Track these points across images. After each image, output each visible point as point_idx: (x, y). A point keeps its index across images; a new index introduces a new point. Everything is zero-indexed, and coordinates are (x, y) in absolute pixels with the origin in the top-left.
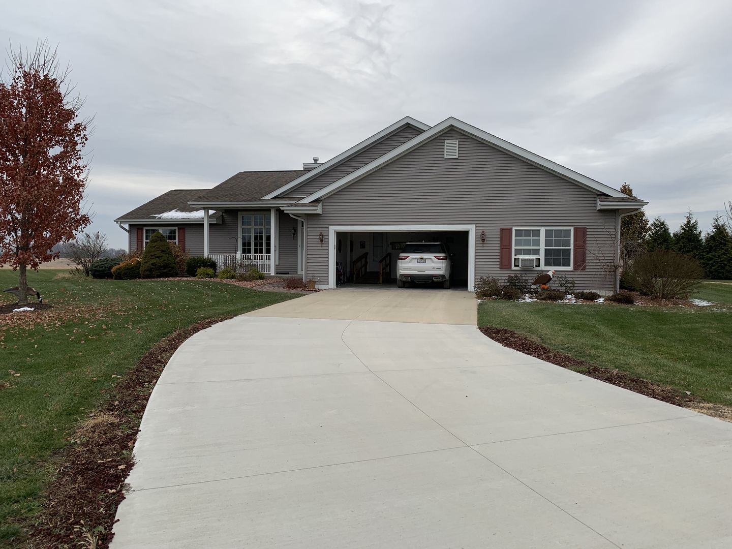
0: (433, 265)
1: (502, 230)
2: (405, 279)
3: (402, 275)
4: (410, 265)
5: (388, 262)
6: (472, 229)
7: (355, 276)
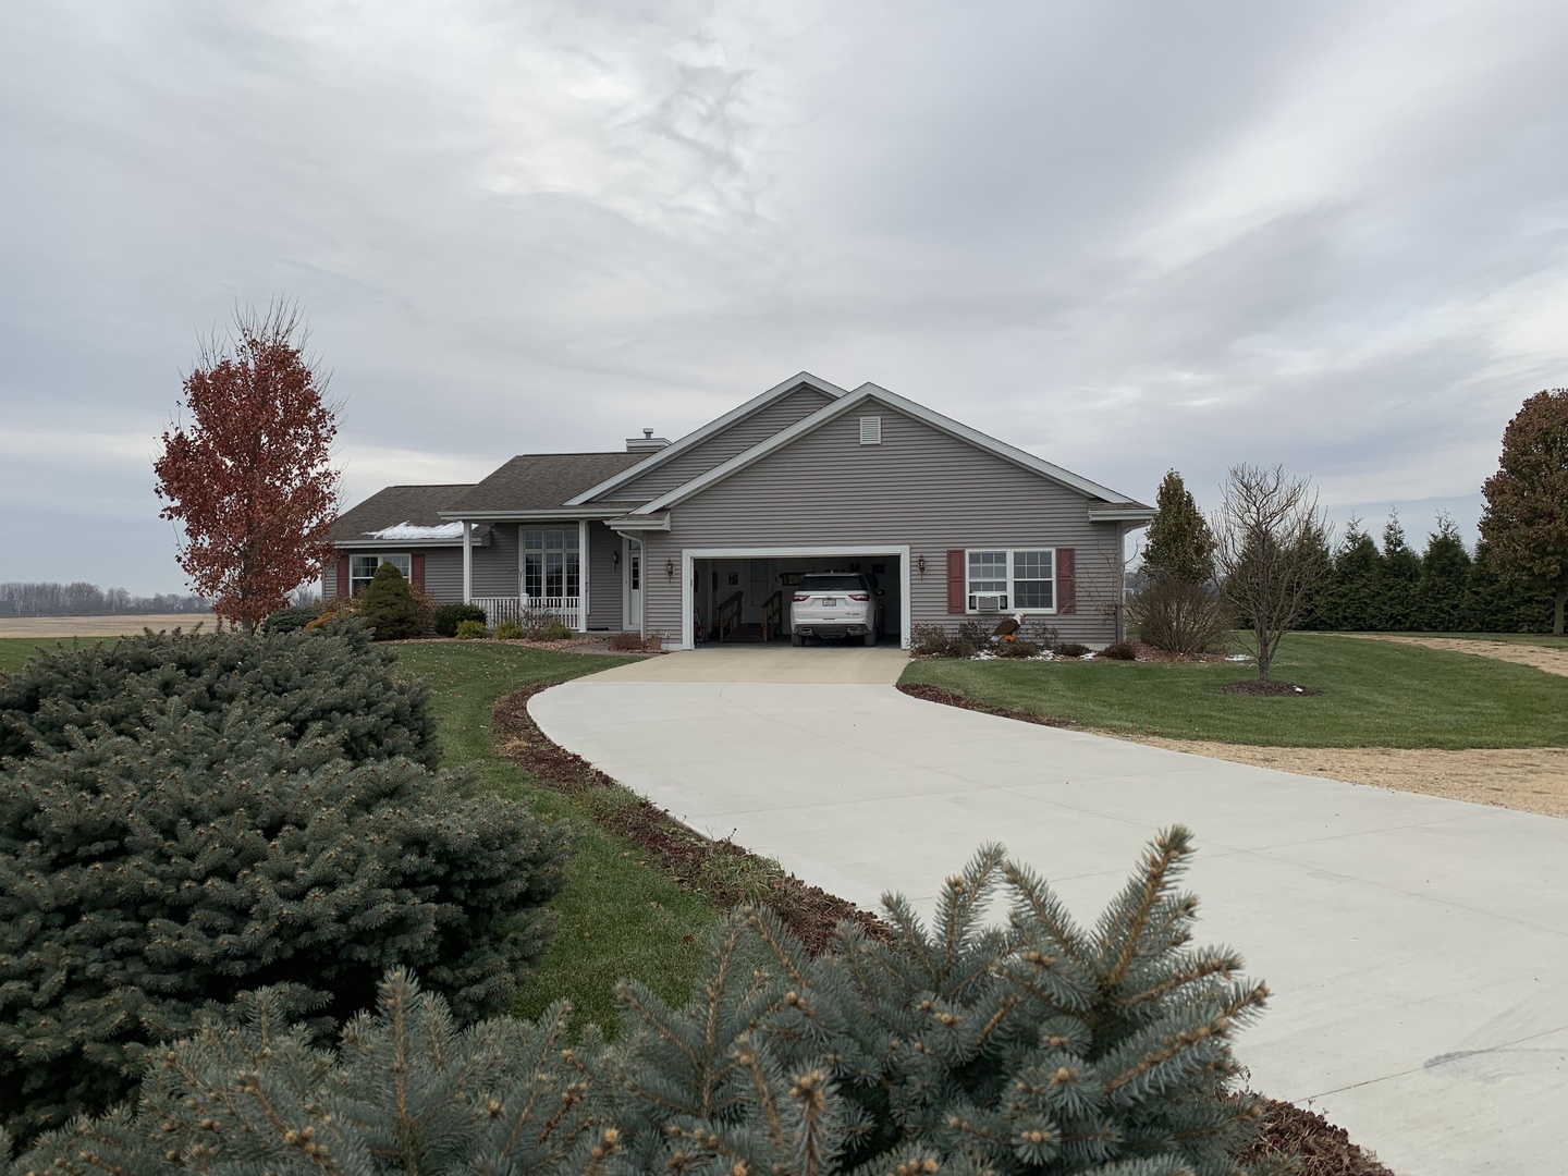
0: (847, 609)
1: (950, 554)
2: (804, 633)
3: (798, 626)
4: (811, 609)
5: (776, 606)
6: (904, 552)
7: (722, 630)
